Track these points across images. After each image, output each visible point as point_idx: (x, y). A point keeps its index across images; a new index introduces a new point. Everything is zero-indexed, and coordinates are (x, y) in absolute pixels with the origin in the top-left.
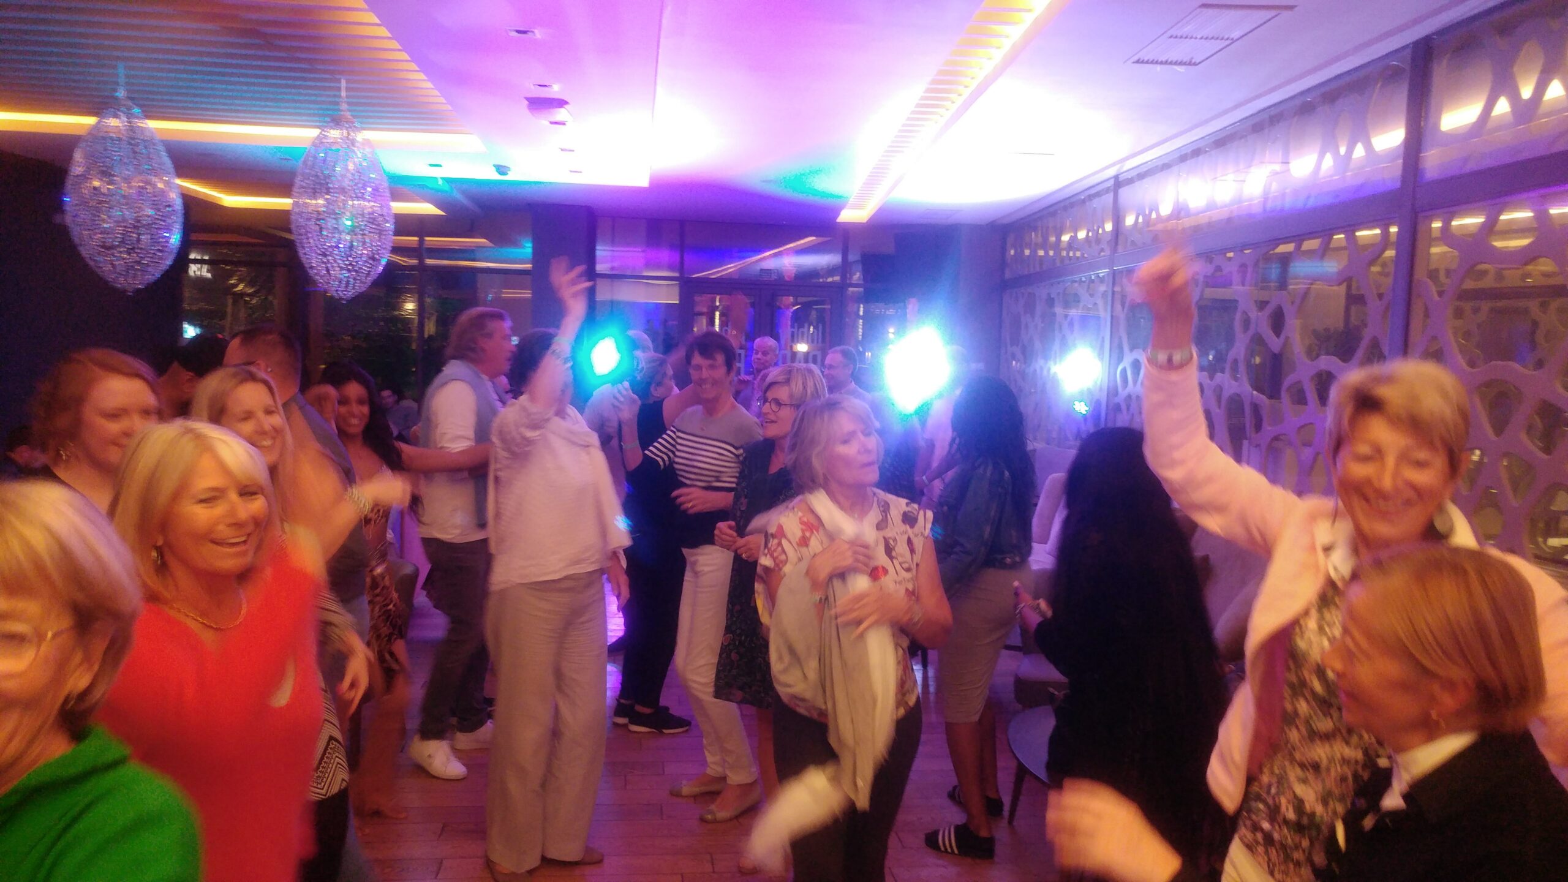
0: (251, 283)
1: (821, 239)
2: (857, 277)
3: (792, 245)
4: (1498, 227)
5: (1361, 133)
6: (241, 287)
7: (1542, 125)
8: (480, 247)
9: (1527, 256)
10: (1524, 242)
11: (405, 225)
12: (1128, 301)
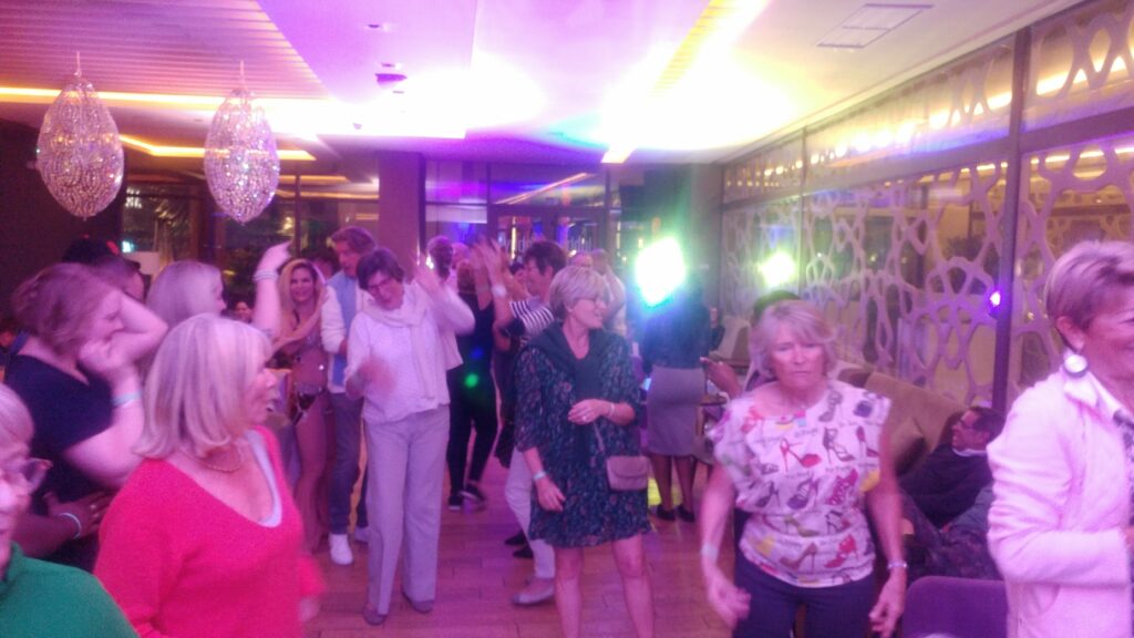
0: (171, 212)
1: (590, 175)
2: (616, 202)
3: (568, 180)
4: (1079, 163)
5: (980, 96)
6: (164, 214)
7: (1108, 88)
8: (340, 183)
9: (1099, 184)
10: (1097, 173)
11: (287, 167)
12: (813, 218)
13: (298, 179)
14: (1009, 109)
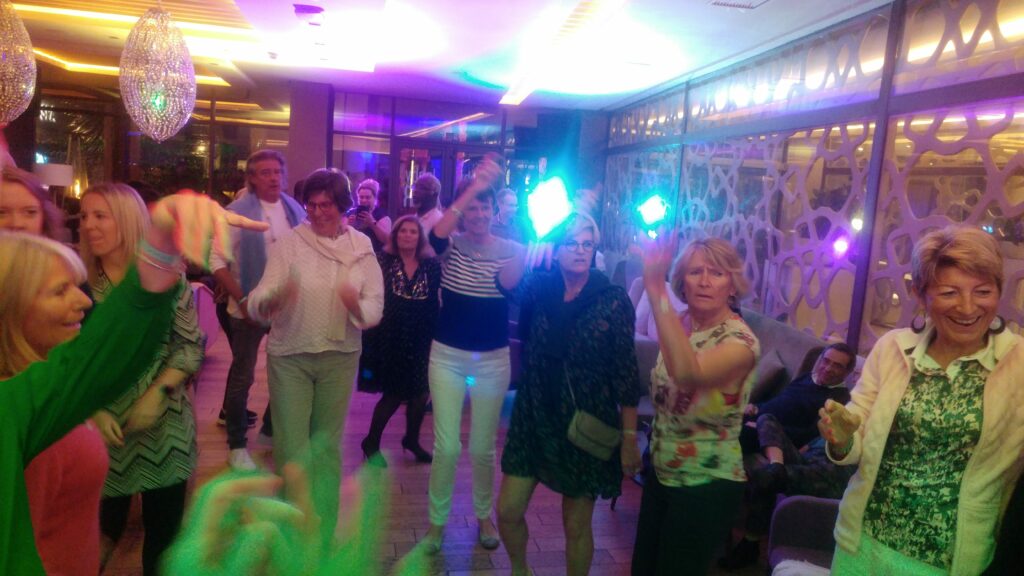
0: (86, 126)
1: (487, 116)
2: (512, 141)
3: (467, 118)
4: (941, 128)
5: (854, 60)
6: (78, 128)
7: (976, 60)
8: (252, 109)
9: (960, 147)
10: (958, 138)
11: (205, 92)
12: (691, 166)
13: (213, 104)
14: (881, 74)
